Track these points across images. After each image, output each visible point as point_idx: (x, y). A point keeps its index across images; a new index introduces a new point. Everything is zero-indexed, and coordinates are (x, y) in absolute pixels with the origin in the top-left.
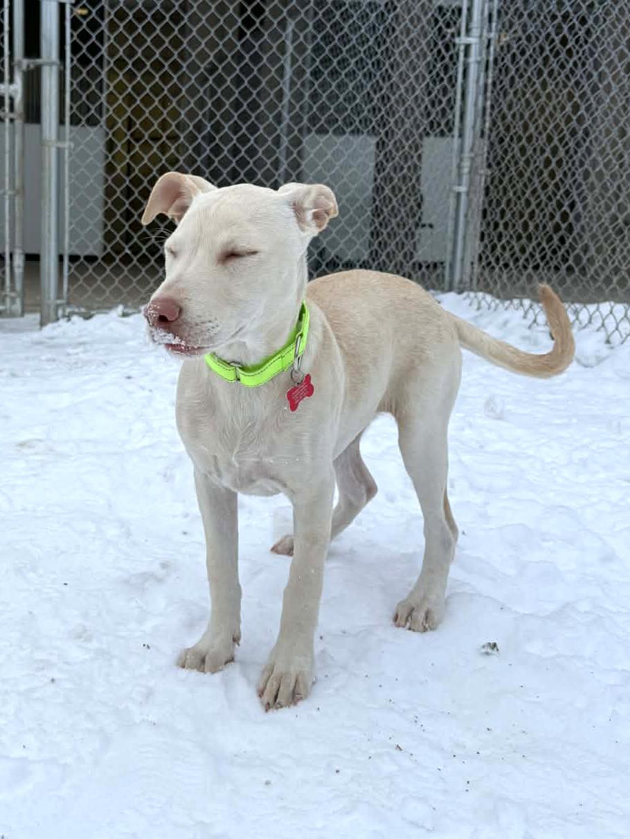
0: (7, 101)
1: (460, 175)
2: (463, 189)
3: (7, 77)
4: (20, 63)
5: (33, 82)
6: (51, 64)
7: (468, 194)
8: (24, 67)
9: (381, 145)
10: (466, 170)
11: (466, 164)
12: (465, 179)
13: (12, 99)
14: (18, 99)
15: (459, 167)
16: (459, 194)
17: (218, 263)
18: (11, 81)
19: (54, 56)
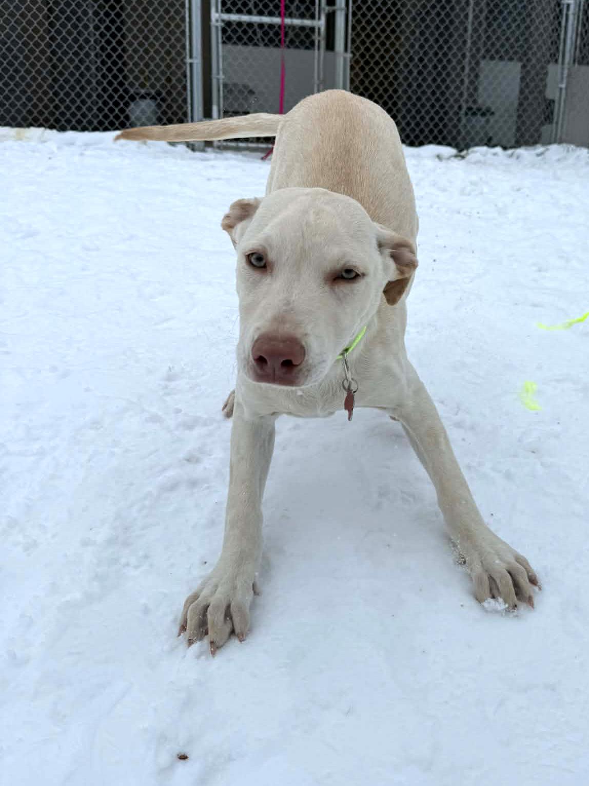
0: (317, 30)
1: (562, 78)
2: (563, 86)
3: (317, 16)
4: (324, 9)
5: (331, 19)
6: (341, 10)
7: (566, 89)
8: (326, 11)
9: (524, 66)
10: (565, 75)
11: (566, 72)
12: (565, 81)
13: (319, 29)
14: (323, 29)
15: (562, 74)
16: (561, 89)
17: (326, 284)
18: (319, 18)
19: (343, 5)
